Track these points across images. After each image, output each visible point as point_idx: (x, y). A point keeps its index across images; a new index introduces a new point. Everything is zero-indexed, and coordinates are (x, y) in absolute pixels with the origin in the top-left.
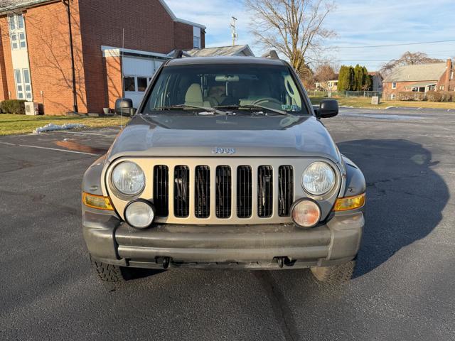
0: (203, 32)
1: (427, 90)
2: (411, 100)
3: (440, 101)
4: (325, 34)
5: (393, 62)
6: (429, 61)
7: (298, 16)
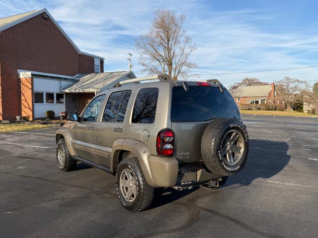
0: (102, 62)
1: (260, 102)
2: (249, 109)
3: (269, 110)
4: (190, 65)
5: (237, 85)
6: (261, 84)
7: (172, 54)
